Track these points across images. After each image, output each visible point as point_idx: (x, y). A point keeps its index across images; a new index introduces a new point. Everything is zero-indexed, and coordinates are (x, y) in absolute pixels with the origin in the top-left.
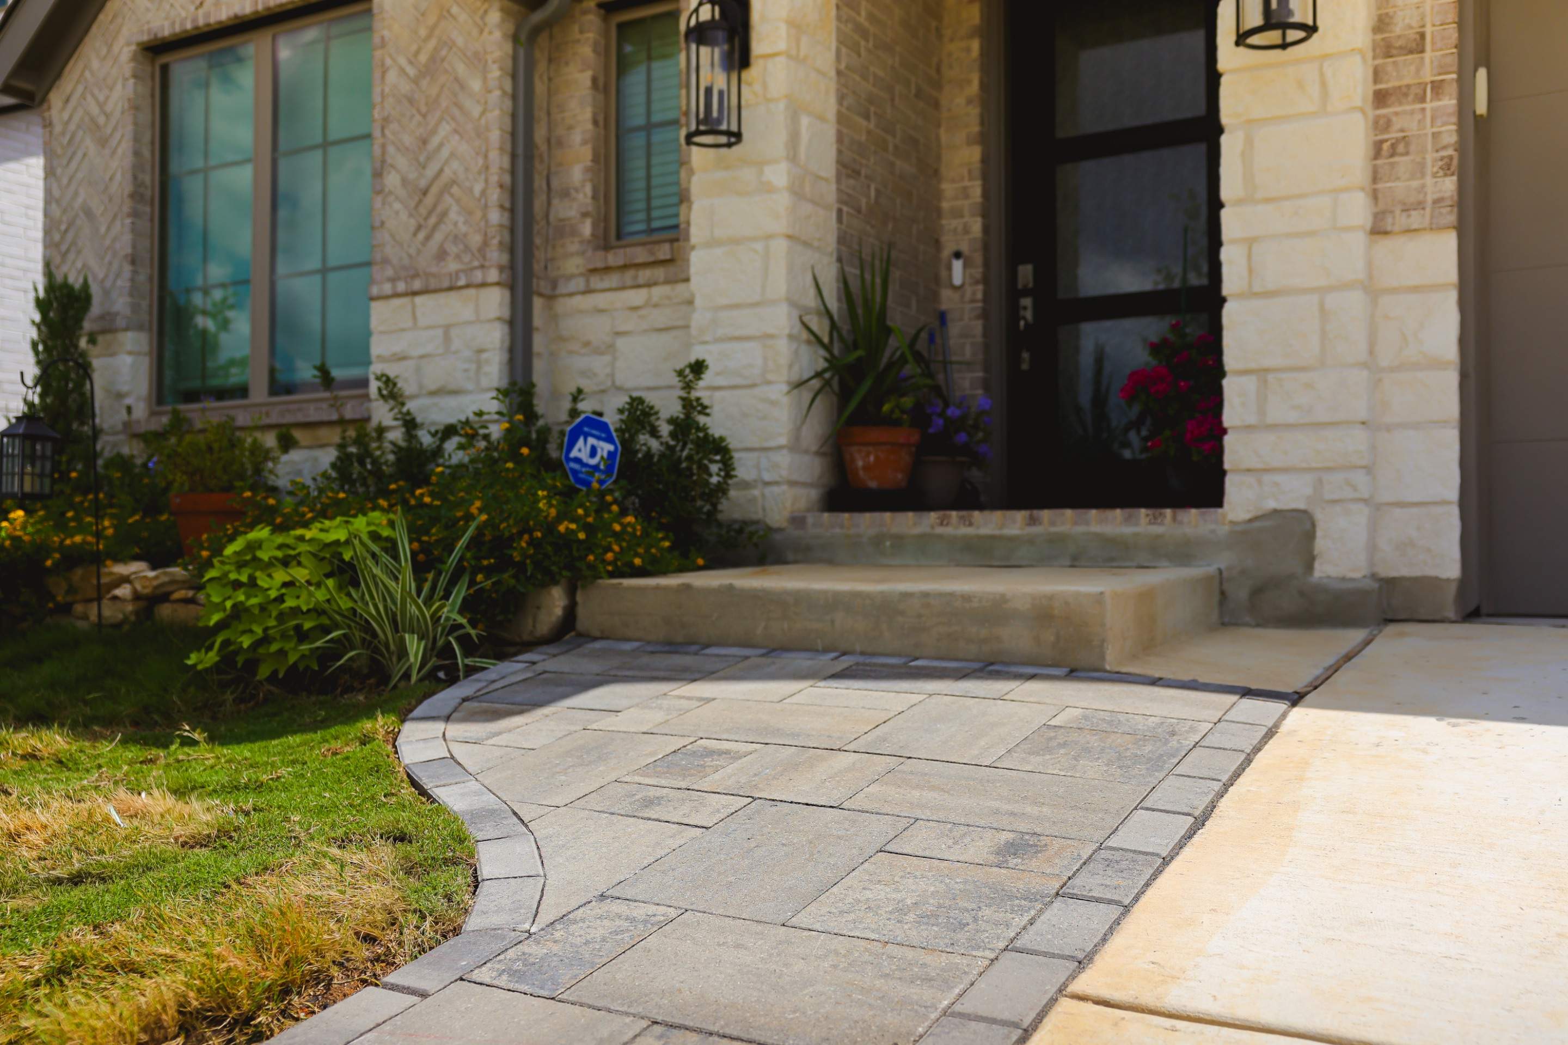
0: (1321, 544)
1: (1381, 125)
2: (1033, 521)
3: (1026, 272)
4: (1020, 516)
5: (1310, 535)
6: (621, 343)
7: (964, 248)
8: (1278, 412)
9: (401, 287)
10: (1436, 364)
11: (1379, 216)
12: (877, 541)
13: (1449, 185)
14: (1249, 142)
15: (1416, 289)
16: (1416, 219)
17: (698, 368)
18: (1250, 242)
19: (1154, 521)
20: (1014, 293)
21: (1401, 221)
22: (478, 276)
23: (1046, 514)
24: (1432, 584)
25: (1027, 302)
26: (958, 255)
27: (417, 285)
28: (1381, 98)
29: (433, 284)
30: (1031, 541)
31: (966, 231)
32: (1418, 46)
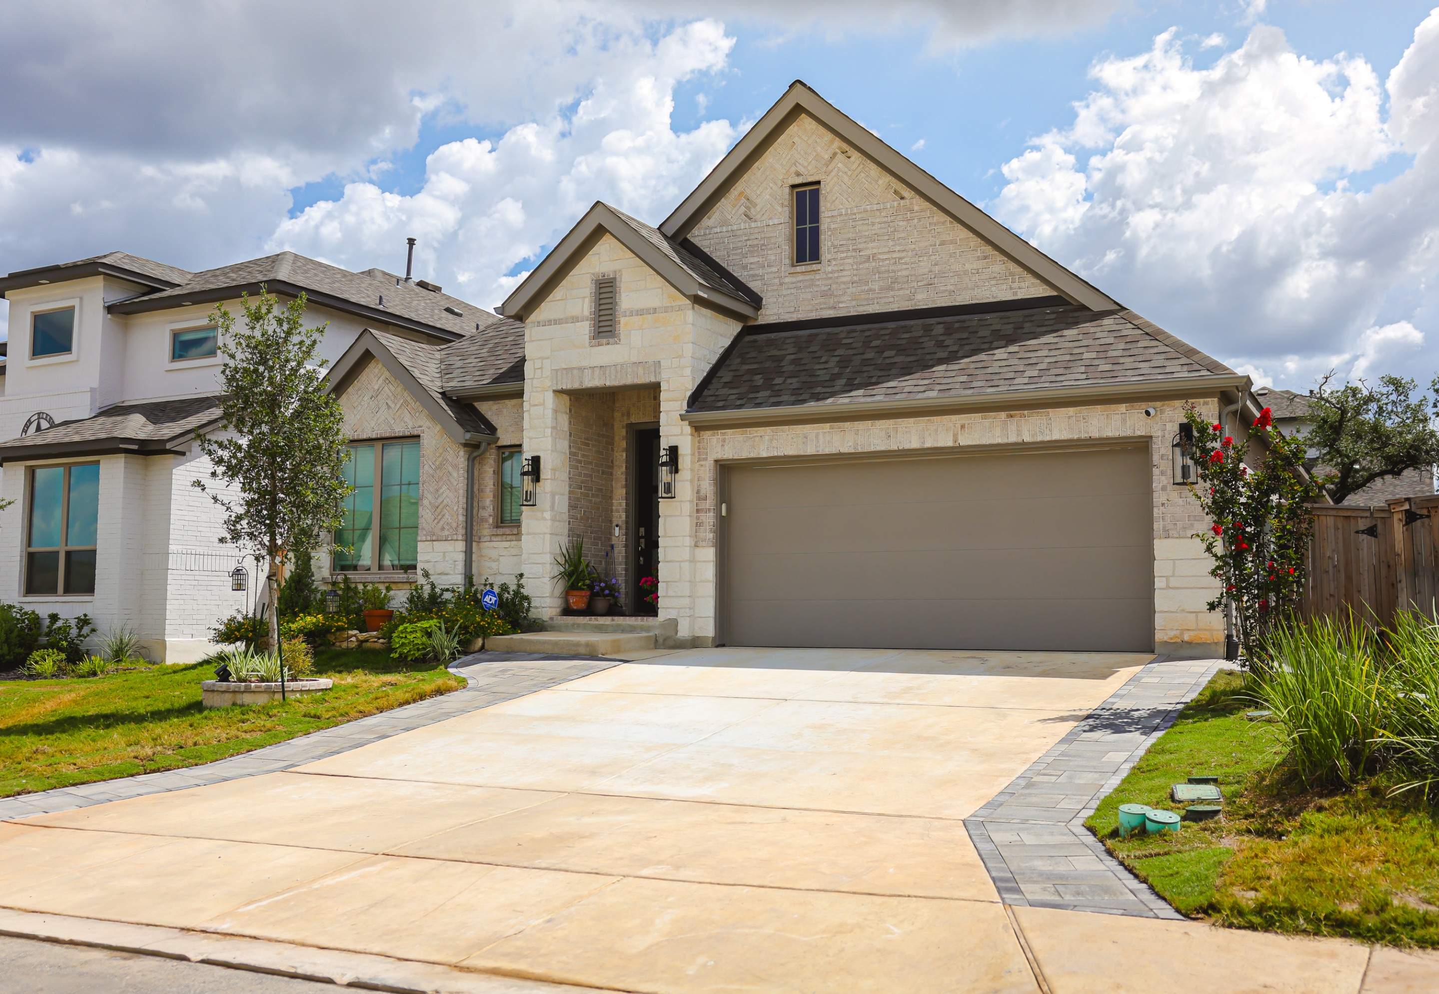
0: (679, 627)
1: (698, 518)
2: (613, 620)
3: (642, 530)
4: (610, 618)
5: (677, 625)
6: (501, 558)
7: (620, 523)
8: (671, 593)
9: (429, 538)
10: (708, 581)
11: (696, 542)
12: (573, 625)
13: (711, 535)
14: (665, 520)
15: (704, 561)
16: (704, 544)
17: (521, 575)
18: (665, 547)
19: (642, 620)
20: (638, 538)
21: (701, 544)
22: (455, 537)
23: (616, 618)
24: (706, 638)
25: (642, 541)
26: (617, 526)
27: (434, 538)
28: (698, 511)
29: (440, 538)
30: (612, 626)
31: (620, 517)
32: (705, 499)
